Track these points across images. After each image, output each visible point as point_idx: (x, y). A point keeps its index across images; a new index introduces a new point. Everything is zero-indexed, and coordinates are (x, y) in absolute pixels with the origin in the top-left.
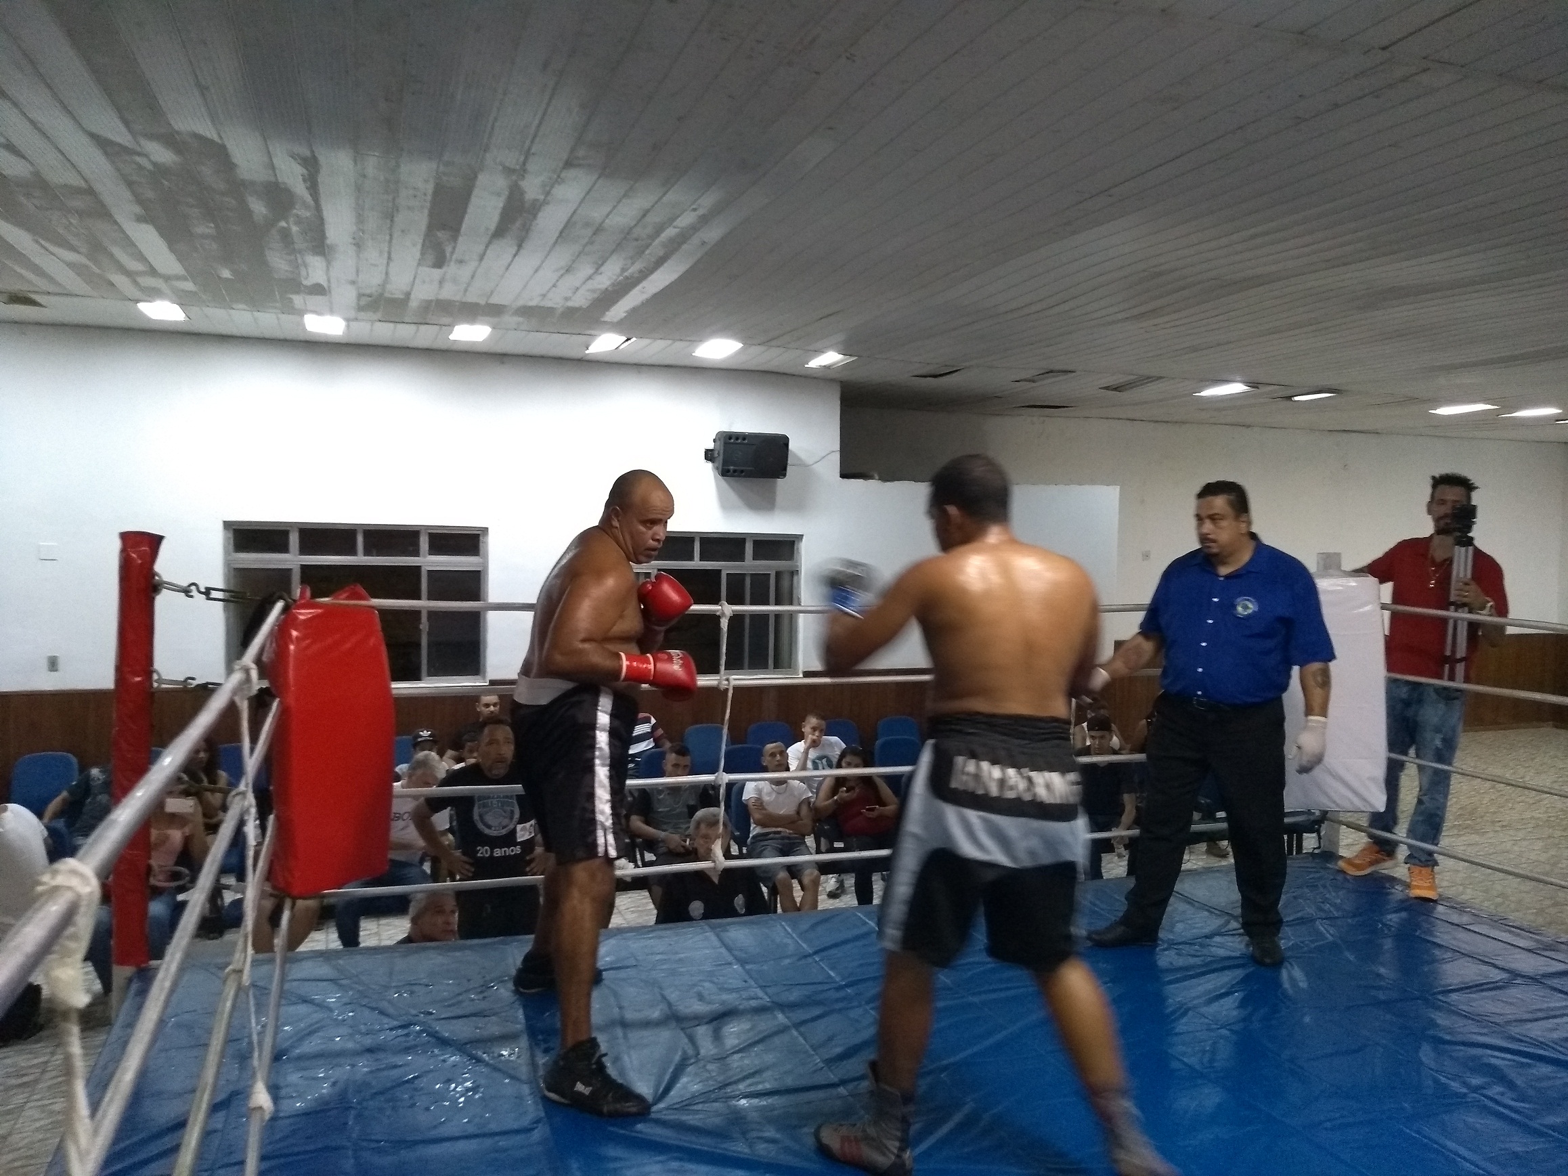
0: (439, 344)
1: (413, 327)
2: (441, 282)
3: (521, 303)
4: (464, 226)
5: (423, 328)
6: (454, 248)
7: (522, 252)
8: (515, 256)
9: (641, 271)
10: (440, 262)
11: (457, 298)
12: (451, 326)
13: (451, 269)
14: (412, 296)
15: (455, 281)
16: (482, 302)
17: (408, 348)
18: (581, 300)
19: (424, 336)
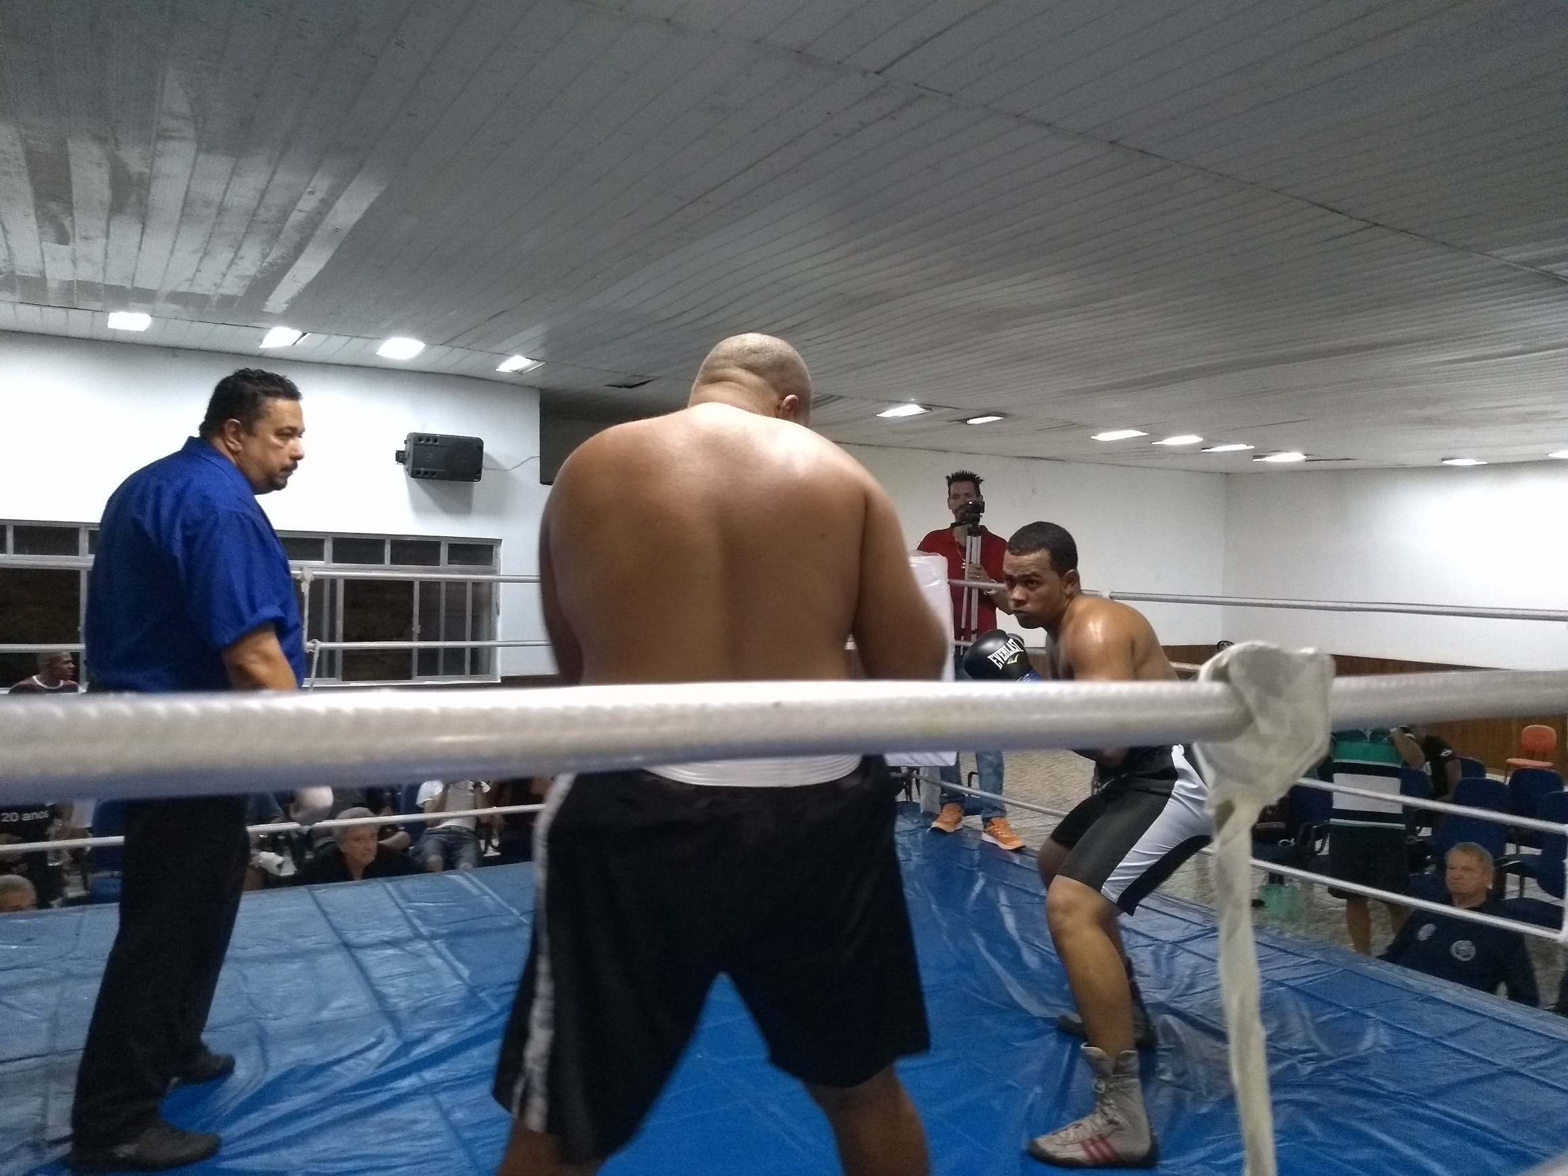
0: (97, 333)
1: (62, 312)
2: (74, 262)
3: (169, 288)
4: (74, 197)
5: (72, 312)
6: (73, 222)
7: (148, 230)
8: (142, 233)
9: (283, 257)
10: (63, 238)
11: (99, 279)
12: (105, 311)
13: (79, 246)
14: (48, 276)
15: (87, 260)
16: (129, 286)
17: (67, 337)
18: (232, 287)
19: (78, 322)
